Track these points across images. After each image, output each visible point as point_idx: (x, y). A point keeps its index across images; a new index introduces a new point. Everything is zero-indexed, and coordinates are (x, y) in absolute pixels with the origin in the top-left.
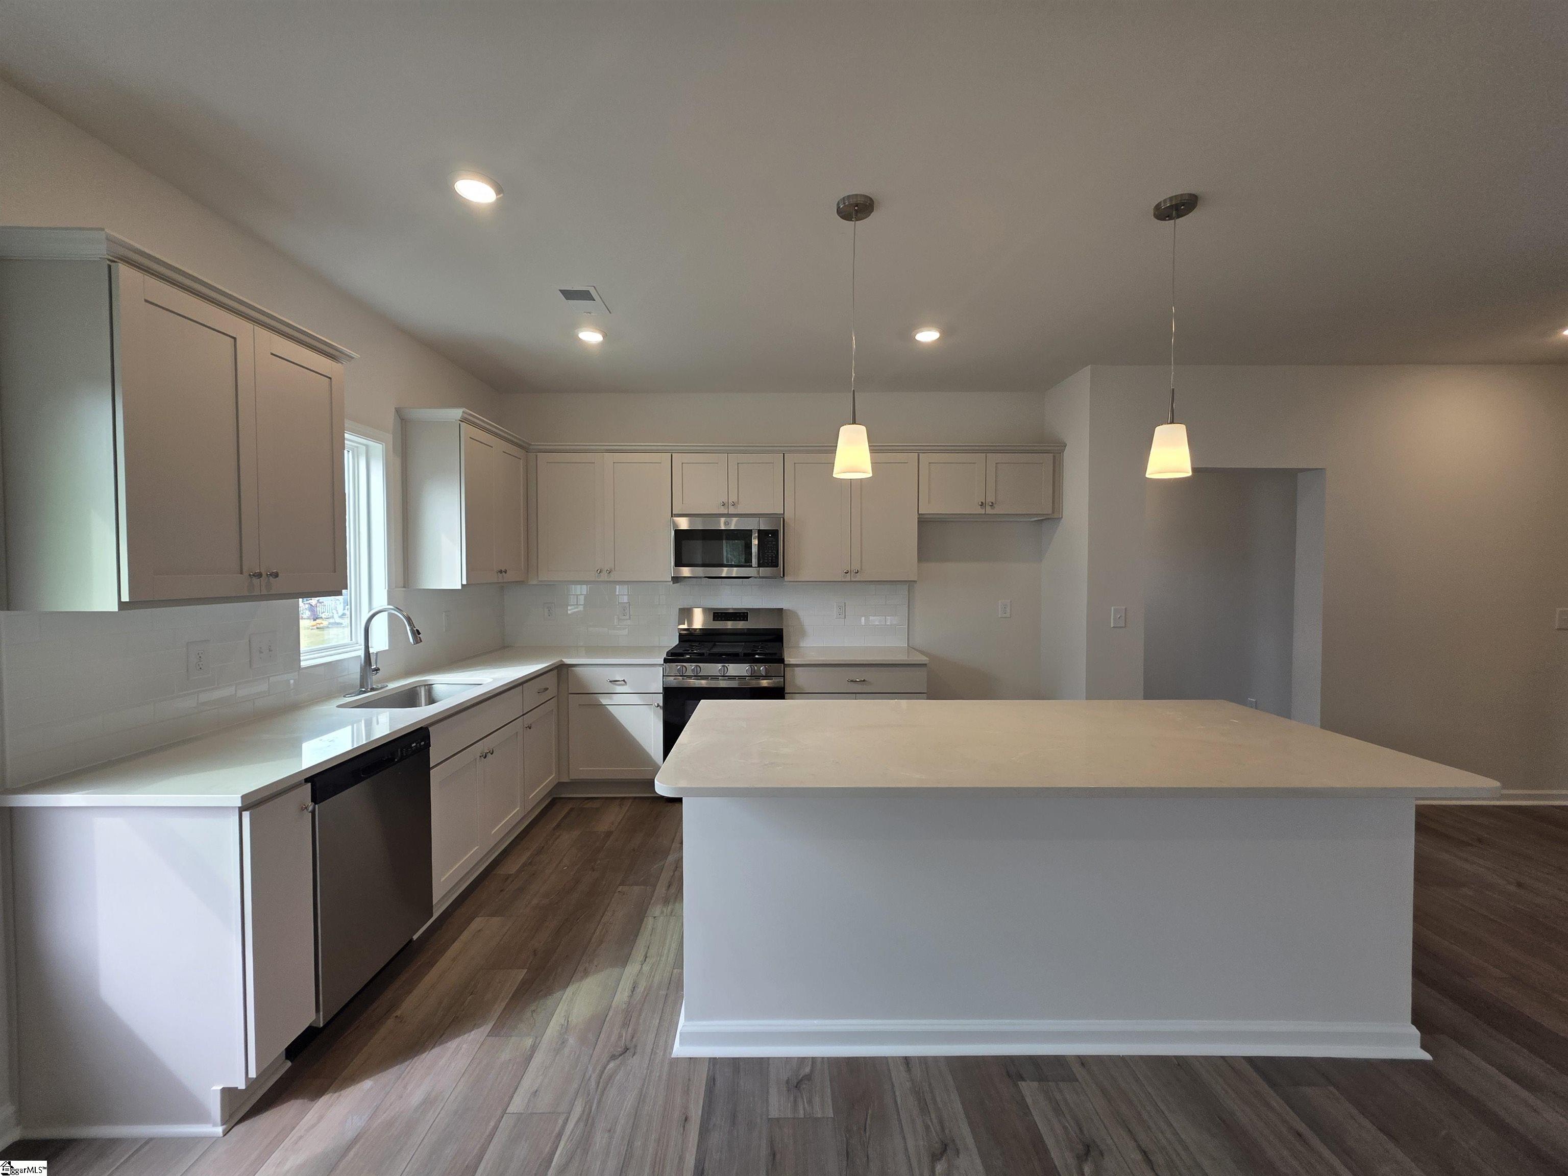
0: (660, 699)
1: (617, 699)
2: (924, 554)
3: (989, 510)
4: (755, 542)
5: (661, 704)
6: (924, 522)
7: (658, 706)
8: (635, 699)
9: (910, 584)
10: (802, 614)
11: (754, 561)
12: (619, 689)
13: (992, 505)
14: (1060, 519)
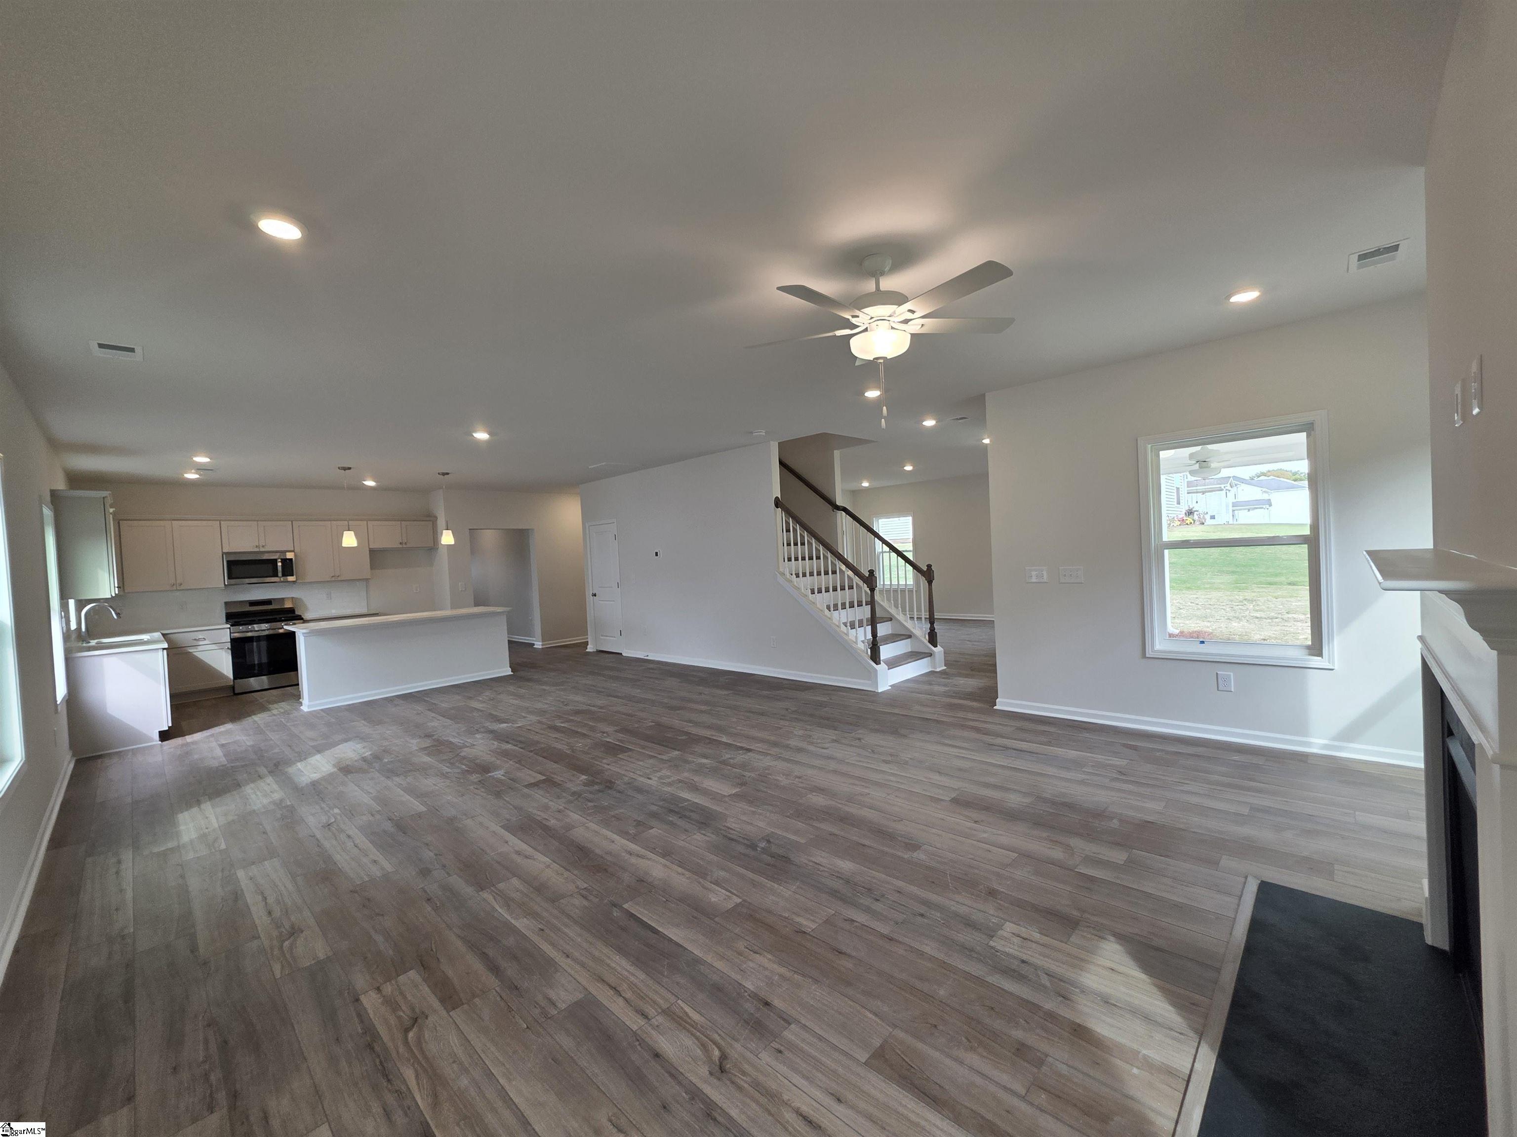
0: (229, 645)
1: (200, 648)
2: (373, 566)
3: (404, 546)
4: (280, 564)
5: (230, 647)
6: (372, 551)
7: (228, 648)
8: (214, 647)
9: (367, 580)
10: (304, 599)
11: (280, 574)
12: (201, 643)
13: (406, 543)
14: (437, 549)
